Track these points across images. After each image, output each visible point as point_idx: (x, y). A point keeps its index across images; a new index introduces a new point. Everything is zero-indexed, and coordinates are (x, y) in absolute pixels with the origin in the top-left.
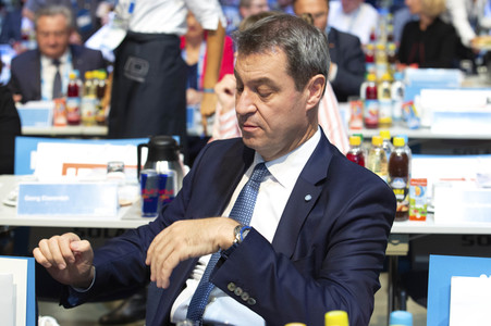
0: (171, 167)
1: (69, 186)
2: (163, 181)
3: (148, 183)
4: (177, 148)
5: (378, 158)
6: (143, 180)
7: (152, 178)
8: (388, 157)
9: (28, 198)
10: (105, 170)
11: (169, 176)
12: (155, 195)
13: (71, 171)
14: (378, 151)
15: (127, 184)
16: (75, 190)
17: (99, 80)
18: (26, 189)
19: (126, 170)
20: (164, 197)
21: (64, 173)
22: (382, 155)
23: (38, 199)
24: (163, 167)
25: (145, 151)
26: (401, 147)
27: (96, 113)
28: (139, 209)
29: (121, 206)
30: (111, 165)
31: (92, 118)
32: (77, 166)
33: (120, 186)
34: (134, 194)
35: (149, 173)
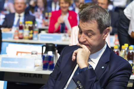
0: (53, 53)
1: (18, 59)
2: (50, 58)
3: (45, 59)
4: (55, 47)
5: (124, 53)
6: (44, 57)
7: (46, 57)
8: (127, 53)
9: (4, 62)
10: (31, 54)
11: (52, 56)
12: (47, 63)
13: (19, 54)
14: (124, 51)
15: (38, 59)
16: (20, 60)
17: (30, 24)
18: (4, 59)
19: (38, 54)
20: (50, 63)
21: (17, 54)
22: (125, 52)
23: (8, 62)
24: (50, 53)
25: (44, 48)
26: (132, 50)
27: (29, 35)
28: (42, 67)
29: (36, 66)
30: (33, 52)
31: (27, 37)
32: (21, 53)
33: (35, 59)
34: (40, 62)
35: (46, 55)
